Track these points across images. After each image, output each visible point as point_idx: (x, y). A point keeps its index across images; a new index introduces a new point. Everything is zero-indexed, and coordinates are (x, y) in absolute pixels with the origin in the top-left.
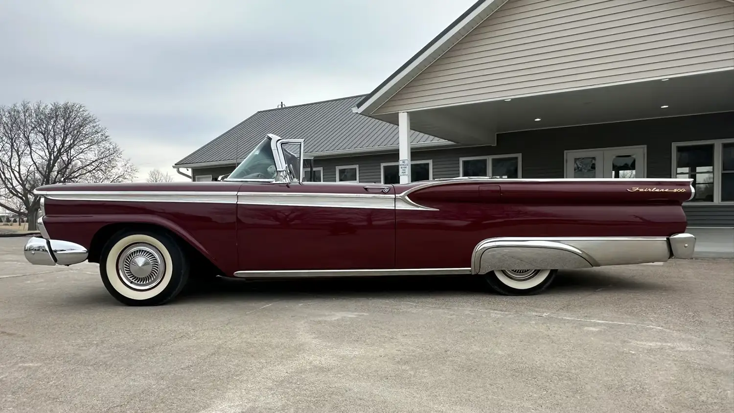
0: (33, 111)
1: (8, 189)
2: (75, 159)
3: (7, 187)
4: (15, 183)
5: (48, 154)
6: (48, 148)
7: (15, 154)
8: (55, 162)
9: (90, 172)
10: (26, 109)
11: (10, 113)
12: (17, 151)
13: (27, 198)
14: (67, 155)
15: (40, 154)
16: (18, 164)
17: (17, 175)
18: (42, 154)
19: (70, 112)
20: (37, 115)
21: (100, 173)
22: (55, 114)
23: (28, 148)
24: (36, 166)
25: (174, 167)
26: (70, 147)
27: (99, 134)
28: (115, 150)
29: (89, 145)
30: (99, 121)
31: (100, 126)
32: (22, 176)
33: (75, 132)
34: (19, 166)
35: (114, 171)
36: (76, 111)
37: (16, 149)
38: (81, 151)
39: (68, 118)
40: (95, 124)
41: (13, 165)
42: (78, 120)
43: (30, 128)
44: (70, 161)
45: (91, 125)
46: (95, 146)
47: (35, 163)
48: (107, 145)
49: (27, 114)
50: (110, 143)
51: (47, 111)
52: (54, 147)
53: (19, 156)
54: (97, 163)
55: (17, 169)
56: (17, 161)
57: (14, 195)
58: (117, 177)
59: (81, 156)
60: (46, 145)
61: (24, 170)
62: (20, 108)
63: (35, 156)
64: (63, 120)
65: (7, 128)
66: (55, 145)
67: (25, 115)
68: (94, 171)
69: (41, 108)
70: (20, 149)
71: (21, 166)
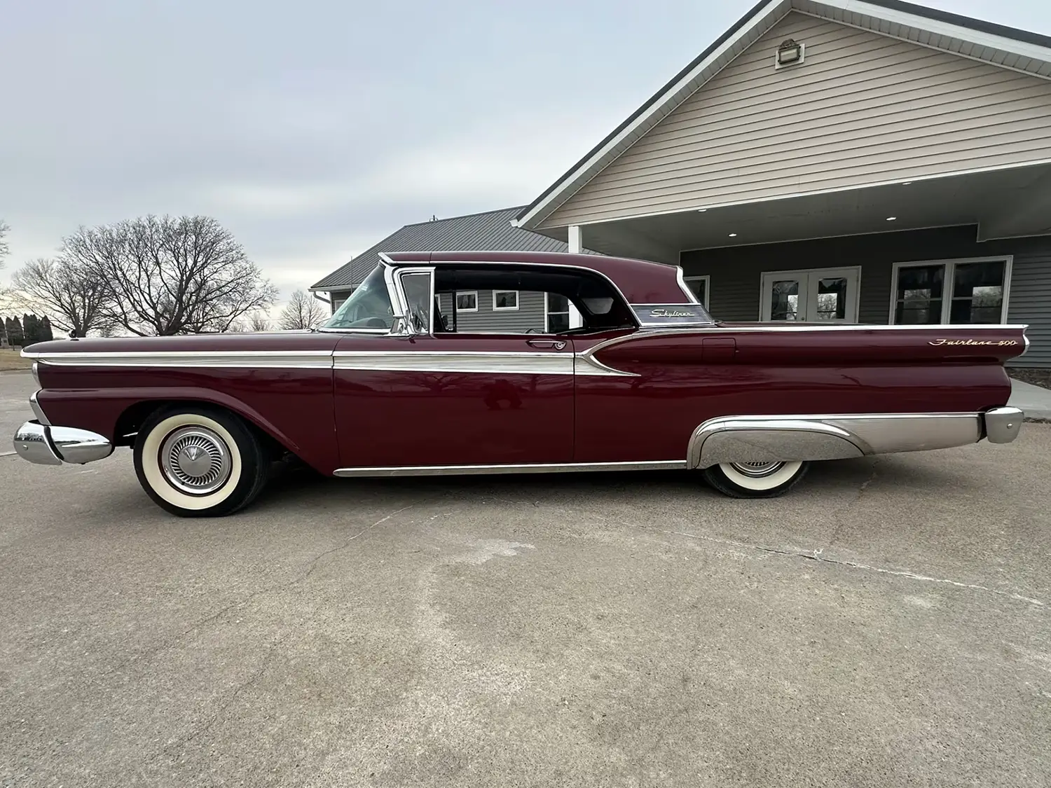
0: (160, 226)
1: (138, 312)
2: (209, 279)
3: (136, 310)
4: (145, 306)
5: (179, 275)
6: (179, 268)
7: (143, 274)
8: (187, 283)
9: (226, 293)
10: (152, 223)
11: (134, 228)
12: (146, 271)
13: (159, 322)
14: (200, 275)
15: (170, 273)
16: (147, 285)
17: (147, 298)
18: (173, 274)
19: (201, 228)
20: (165, 231)
21: (237, 295)
22: (184, 230)
23: (158, 268)
24: (167, 287)
25: (309, 290)
26: (203, 267)
27: (234, 252)
28: (253, 270)
29: (224, 264)
30: (233, 236)
31: (235, 243)
32: (153, 298)
33: (208, 249)
34: (149, 287)
35: (253, 292)
36: (207, 225)
37: (145, 268)
38: (215, 271)
39: (200, 234)
40: (229, 241)
41: (142, 287)
42: (210, 237)
43: (158, 245)
44: (204, 282)
45: (225, 241)
46: (230, 265)
47: (165, 284)
48: (244, 264)
49: (154, 230)
50: (247, 262)
51: (176, 226)
52: (185, 268)
53: (148, 276)
54: (234, 284)
55: (147, 291)
56: (146, 281)
57: (145, 319)
58: (256, 299)
59: (215, 276)
60: (176, 264)
61: (154, 293)
62: (146, 223)
63: (165, 276)
64: (194, 237)
65: (133, 246)
66: (186, 264)
67: (151, 231)
68: (230, 293)
69: (169, 223)
70: (148, 268)
71: (151, 287)
